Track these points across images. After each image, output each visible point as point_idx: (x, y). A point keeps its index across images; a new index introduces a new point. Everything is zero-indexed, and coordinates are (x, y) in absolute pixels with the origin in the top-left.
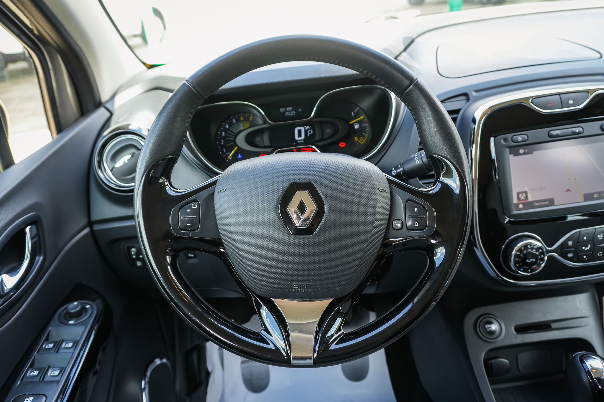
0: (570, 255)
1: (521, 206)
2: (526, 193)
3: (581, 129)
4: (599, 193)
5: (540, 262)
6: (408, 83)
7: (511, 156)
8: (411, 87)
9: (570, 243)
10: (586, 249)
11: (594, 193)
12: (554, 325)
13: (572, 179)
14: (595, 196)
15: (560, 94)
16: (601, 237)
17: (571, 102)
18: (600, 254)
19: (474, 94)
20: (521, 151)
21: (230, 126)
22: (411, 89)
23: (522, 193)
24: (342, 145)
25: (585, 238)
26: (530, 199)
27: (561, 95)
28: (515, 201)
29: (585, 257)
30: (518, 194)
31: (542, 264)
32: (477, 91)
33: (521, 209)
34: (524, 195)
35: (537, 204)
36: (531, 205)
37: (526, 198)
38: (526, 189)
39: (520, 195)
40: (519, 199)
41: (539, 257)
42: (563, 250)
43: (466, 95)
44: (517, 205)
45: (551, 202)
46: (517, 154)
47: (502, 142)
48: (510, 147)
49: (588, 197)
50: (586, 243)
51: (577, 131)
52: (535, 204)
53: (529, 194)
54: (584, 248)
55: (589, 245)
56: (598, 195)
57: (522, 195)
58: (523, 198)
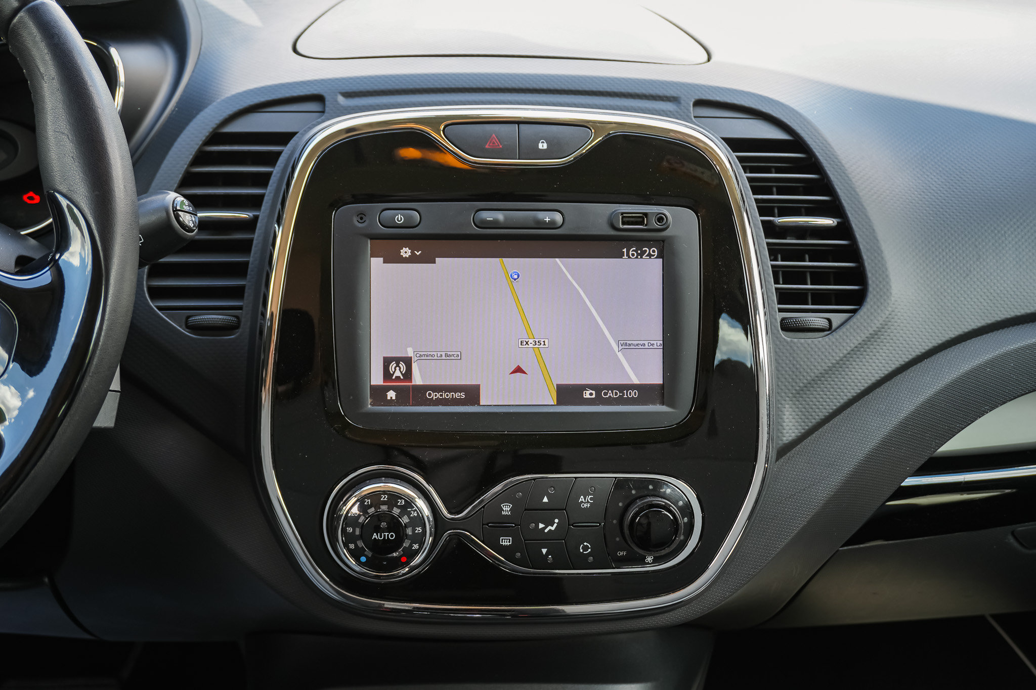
0: (506, 542)
1: (391, 395)
2: (408, 362)
3: (558, 218)
4: (598, 388)
5: (411, 546)
7: (376, 263)
8: (21, 14)
9: (506, 509)
10: (546, 531)
11: (584, 387)
13: (531, 341)
14: (587, 394)
15: (519, 122)
16: (588, 502)
17: (543, 146)
18: (585, 548)
19: (341, 99)
20: (406, 252)
23: (398, 360)
24: (31, 198)
25: (545, 500)
26: (418, 379)
27: (520, 125)
28: (377, 378)
29: (544, 551)
30: (387, 361)
31: (417, 552)
32: (348, 95)
33: (390, 402)
34: (403, 366)
35: (435, 396)
36: (419, 394)
37: (408, 375)
38: (410, 353)
39: (393, 365)
40: (387, 375)
41: (409, 531)
42: (488, 524)
43: (318, 98)
44: (379, 393)
45: (472, 394)
46: (393, 258)
48: (374, 237)
49: (568, 393)
50: (547, 514)
51: (547, 220)
52: (430, 395)
53: (415, 367)
54: (541, 526)
55: (556, 521)
56: (594, 392)
57: (398, 365)
58: (398, 374)
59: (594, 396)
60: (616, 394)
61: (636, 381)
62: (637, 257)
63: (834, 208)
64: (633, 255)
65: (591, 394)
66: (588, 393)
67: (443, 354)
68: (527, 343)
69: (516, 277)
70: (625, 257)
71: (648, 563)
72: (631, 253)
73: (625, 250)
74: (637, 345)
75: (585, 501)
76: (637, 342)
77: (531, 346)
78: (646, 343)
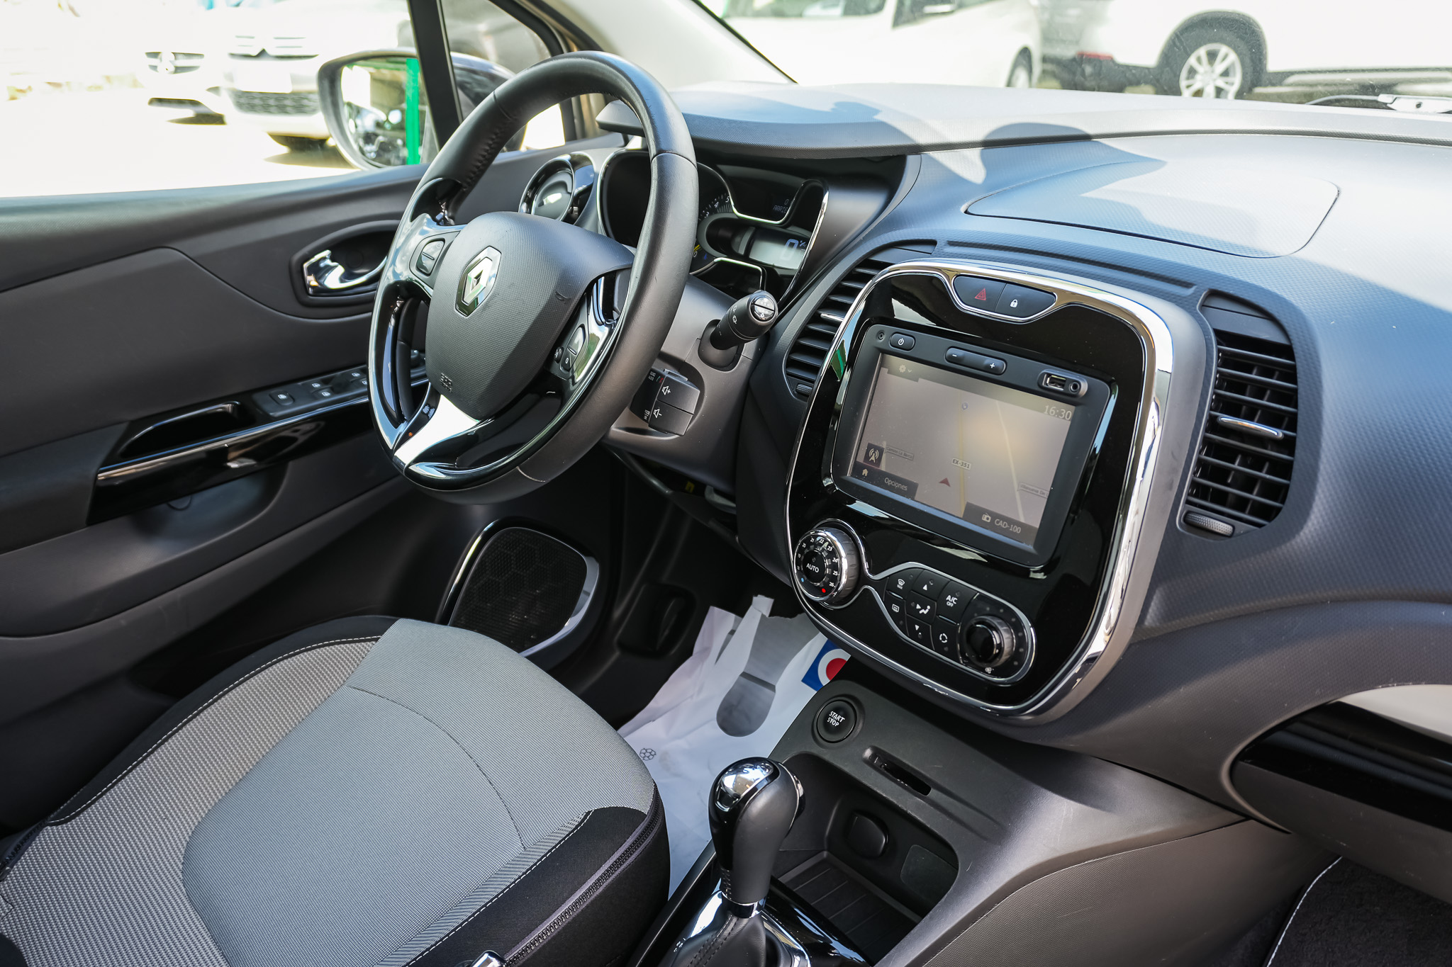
0: (897, 607)
1: (866, 472)
2: (881, 451)
3: (1001, 366)
4: (995, 516)
9: (901, 583)
10: (921, 612)
11: (984, 511)
12: (933, 793)
13: (960, 461)
14: (985, 518)
15: (1007, 282)
17: (1013, 305)
18: (944, 638)
20: (902, 368)
23: (876, 448)
25: (925, 588)
26: (883, 467)
28: (860, 456)
29: (917, 626)
30: (870, 447)
31: (833, 589)
33: (863, 478)
34: (877, 452)
35: (889, 482)
36: (881, 478)
37: (879, 460)
38: (884, 445)
39: (872, 451)
40: (867, 457)
41: (828, 571)
42: (886, 587)
44: (858, 468)
45: (913, 489)
47: (876, 336)
49: (972, 512)
50: (925, 599)
51: (992, 366)
52: (887, 480)
53: (884, 455)
54: (918, 607)
55: (929, 607)
56: (990, 518)
57: (875, 451)
58: (873, 458)
59: (989, 521)
60: (1005, 525)
61: (1022, 520)
62: (1054, 416)
64: (1052, 412)
65: (988, 519)
66: (986, 516)
67: (903, 452)
68: (957, 462)
69: (965, 407)
70: (1046, 412)
71: (987, 673)
72: (1051, 410)
73: (1047, 407)
74: (1033, 490)
75: (951, 601)
76: (1033, 488)
77: (959, 465)
78: (1040, 490)
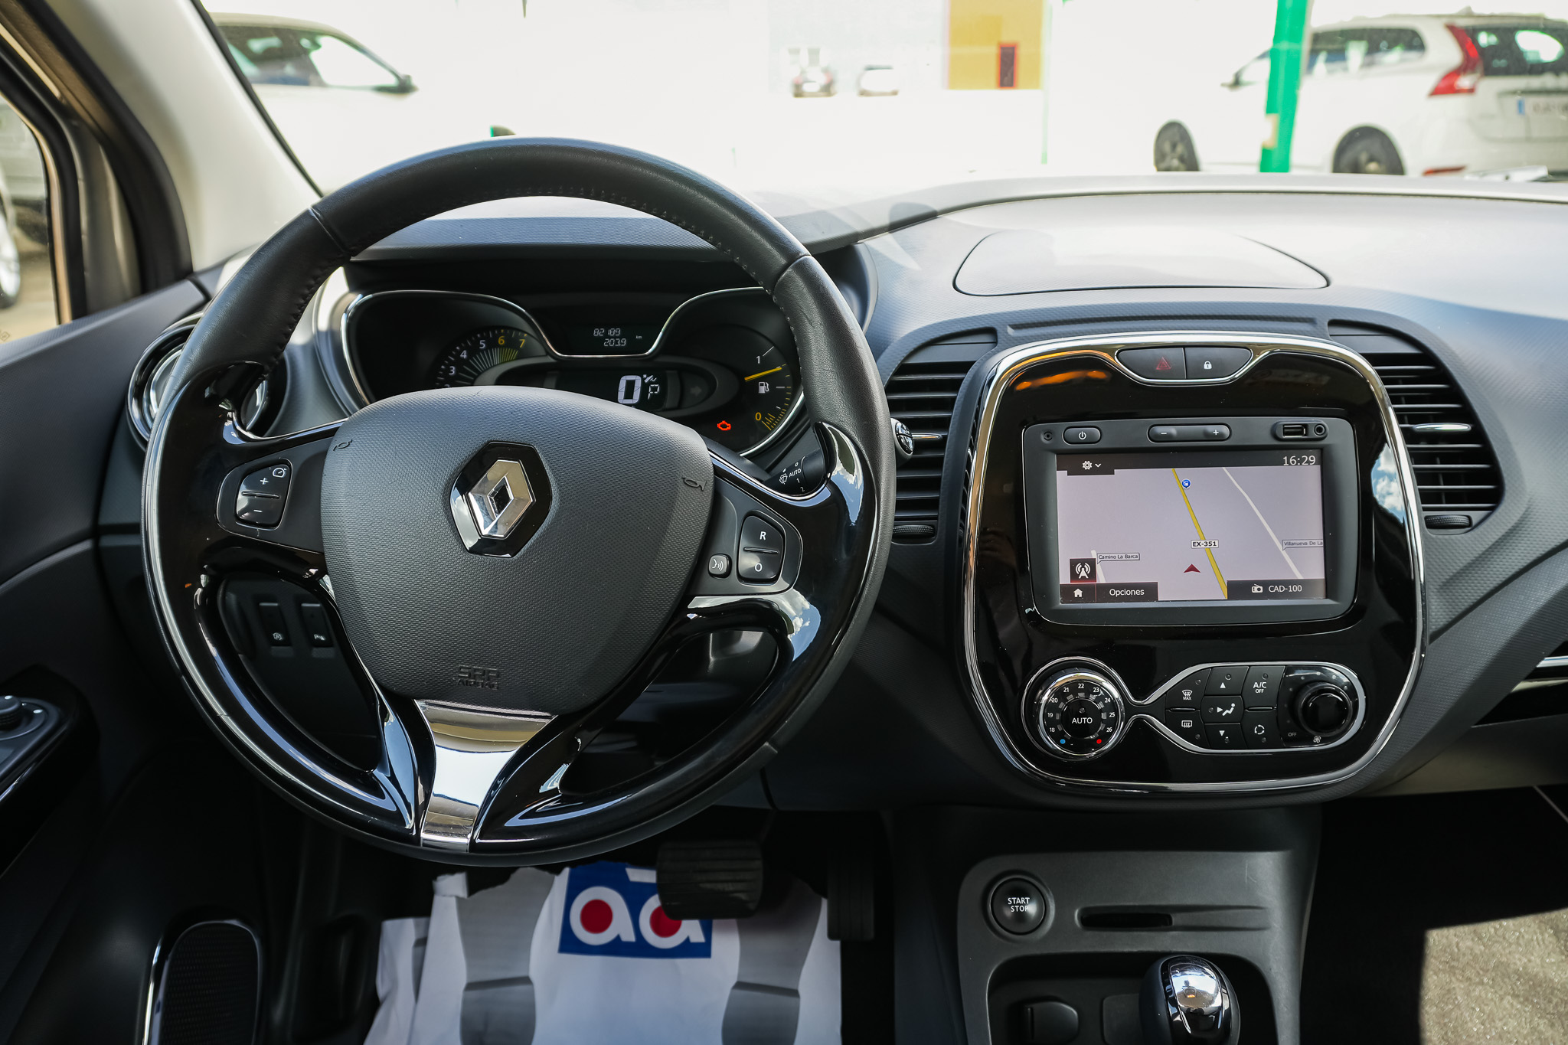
0: (1187, 724)
1: (1078, 593)
2: (1092, 563)
3: (1225, 430)
4: (1265, 584)
5: (1106, 729)
6: (783, 262)
7: (1061, 476)
8: (789, 270)
9: (1187, 695)
10: (1224, 714)
11: (1252, 583)
12: (1177, 919)
13: (1202, 542)
14: (1255, 590)
15: (1184, 346)
16: (1262, 688)
17: (1208, 366)
18: (1259, 730)
19: (1010, 331)
20: (1087, 465)
21: (470, 355)
22: (787, 276)
23: (1083, 562)
24: (724, 426)
25: (1223, 686)
26: (1101, 579)
27: (1186, 349)
28: (1064, 578)
29: (1222, 733)
30: (1073, 563)
31: (1111, 734)
32: (1016, 327)
33: (1078, 600)
34: (1087, 566)
35: (1117, 593)
36: (1103, 592)
37: (1093, 575)
38: (1094, 555)
39: (1078, 567)
40: (1074, 575)
41: (1104, 716)
42: (1170, 708)
43: (991, 331)
44: (1067, 591)
45: (1151, 590)
46: (1076, 470)
47: (1043, 438)
48: (1060, 453)
49: (1238, 589)
50: (1224, 699)
51: (1216, 432)
52: (1113, 592)
53: (1098, 567)
54: (1219, 710)
55: (1233, 705)
56: (1261, 588)
57: (1083, 567)
58: (1083, 574)
59: (1261, 591)
60: (1282, 589)
61: (1300, 577)
62: (1297, 465)
63: (1466, 413)
64: (1293, 462)
65: (1259, 589)
66: (1256, 588)
67: (1124, 555)
68: (1199, 544)
69: (1187, 485)
70: (1286, 464)
71: (1316, 743)
72: (1291, 461)
73: (1286, 458)
74: (1300, 544)
75: (1259, 687)
76: (1300, 541)
77: (1203, 546)
78: (1308, 542)
